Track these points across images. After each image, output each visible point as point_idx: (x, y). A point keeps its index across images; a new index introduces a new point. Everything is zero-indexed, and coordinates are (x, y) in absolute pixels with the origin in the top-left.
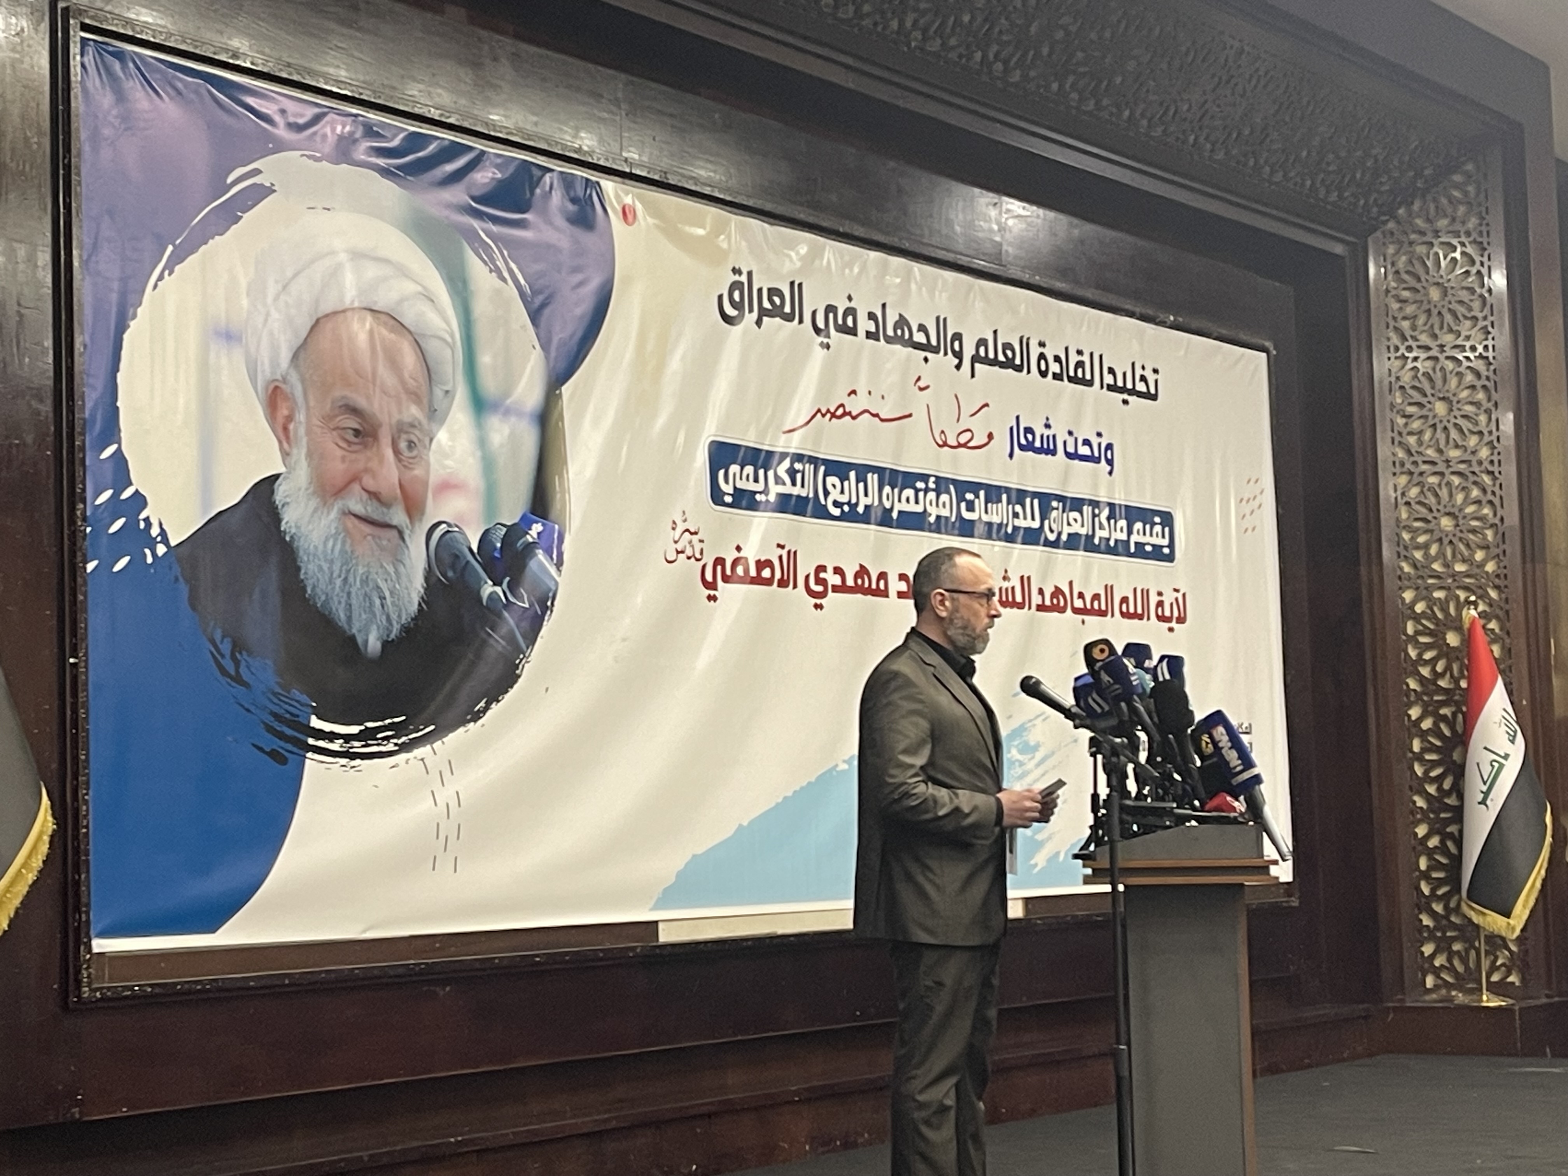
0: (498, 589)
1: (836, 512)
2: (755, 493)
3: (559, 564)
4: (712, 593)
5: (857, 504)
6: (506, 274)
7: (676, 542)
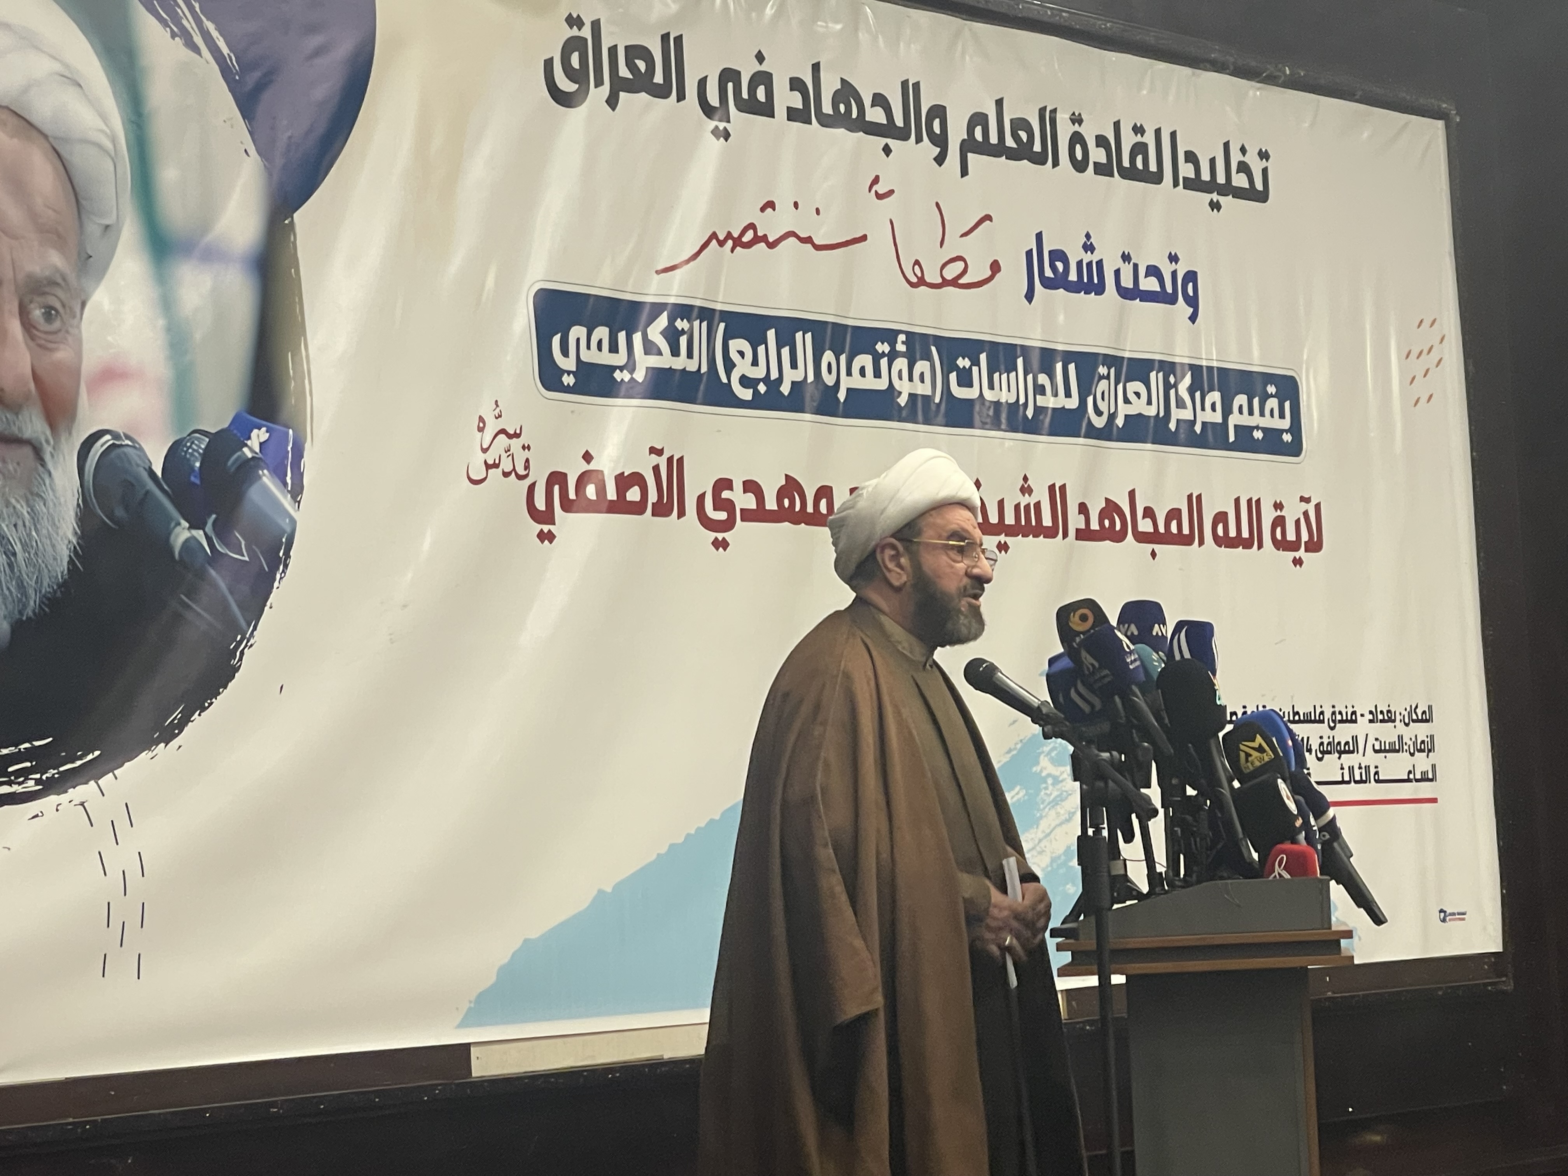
0: (199, 534)
1: (746, 394)
2: (613, 368)
3: (297, 492)
4: (546, 528)
5: (780, 380)
6: (198, 40)
7: (485, 451)
